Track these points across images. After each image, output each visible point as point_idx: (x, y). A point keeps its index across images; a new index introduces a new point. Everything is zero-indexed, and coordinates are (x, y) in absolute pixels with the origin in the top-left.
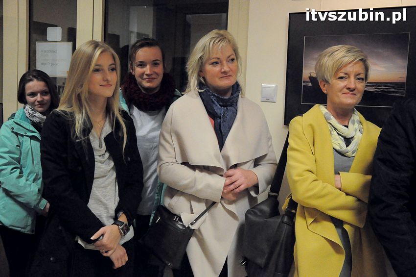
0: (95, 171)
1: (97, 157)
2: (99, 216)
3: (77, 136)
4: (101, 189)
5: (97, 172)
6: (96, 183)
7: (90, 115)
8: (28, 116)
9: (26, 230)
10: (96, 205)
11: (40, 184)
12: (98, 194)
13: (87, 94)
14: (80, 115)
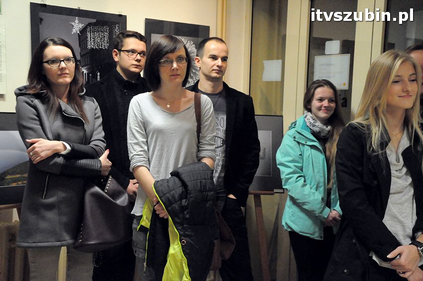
0: (391, 186)
1: (393, 172)
2: (395, 234)
3: (373, 149)
4: (397, 205)
5: (393, 188)
6: (392, 199)
7: (387, 128)
8: (308, 124)
9: (315, 236)
10: (392, 222)
11: (322, 192)
12: (394, 211)
13: (385, 107)
14: (377, 129)
